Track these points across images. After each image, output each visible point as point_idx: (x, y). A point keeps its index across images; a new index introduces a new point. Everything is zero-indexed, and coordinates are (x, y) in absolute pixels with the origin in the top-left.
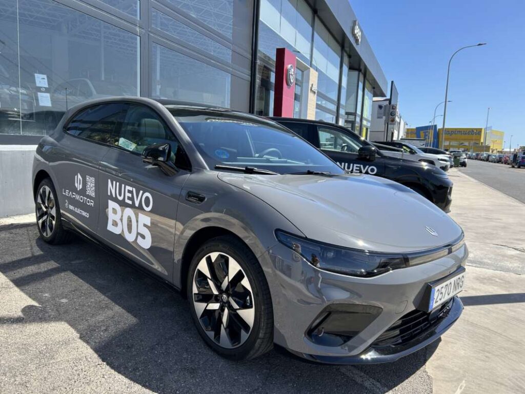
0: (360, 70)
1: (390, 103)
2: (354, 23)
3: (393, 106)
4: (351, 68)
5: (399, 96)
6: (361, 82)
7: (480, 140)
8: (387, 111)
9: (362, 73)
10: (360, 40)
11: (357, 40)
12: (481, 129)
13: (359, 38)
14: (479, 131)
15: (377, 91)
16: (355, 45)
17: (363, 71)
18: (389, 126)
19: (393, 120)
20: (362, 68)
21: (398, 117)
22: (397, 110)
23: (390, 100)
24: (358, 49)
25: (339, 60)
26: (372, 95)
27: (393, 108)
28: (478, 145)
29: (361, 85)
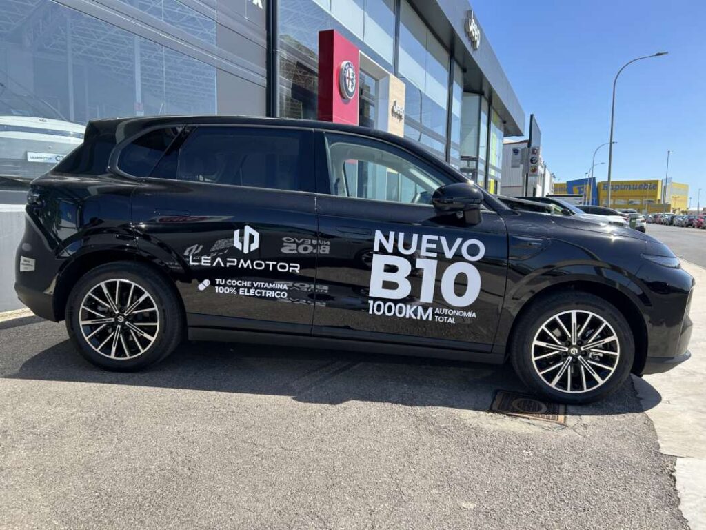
0: (481, 93)
1: (529, 145)
2: (468, 14)
3: (534, 149)
4: (467, 90)
5: (542, 136)
6: (484, 112)
7: (656, 196)
8: (526, 157)
9: (485, 97)
10: (478, 43)
11: (473, 43)
12: (657, 181)
13: (476, 38)
14: (654, 185)
15: (509, 128)
16: (470, 50)
17: (486, 94)
18: (530, 178)
19: (535, 170)
20: (485, 89)
21: (542, 167)
22: (540, 156)
23: (529, 142)
24: (476, 56)
25: (446, 74)
26: (502, 133)
27: (534, 153)
28: (652, 204)
29: (484, 117)
